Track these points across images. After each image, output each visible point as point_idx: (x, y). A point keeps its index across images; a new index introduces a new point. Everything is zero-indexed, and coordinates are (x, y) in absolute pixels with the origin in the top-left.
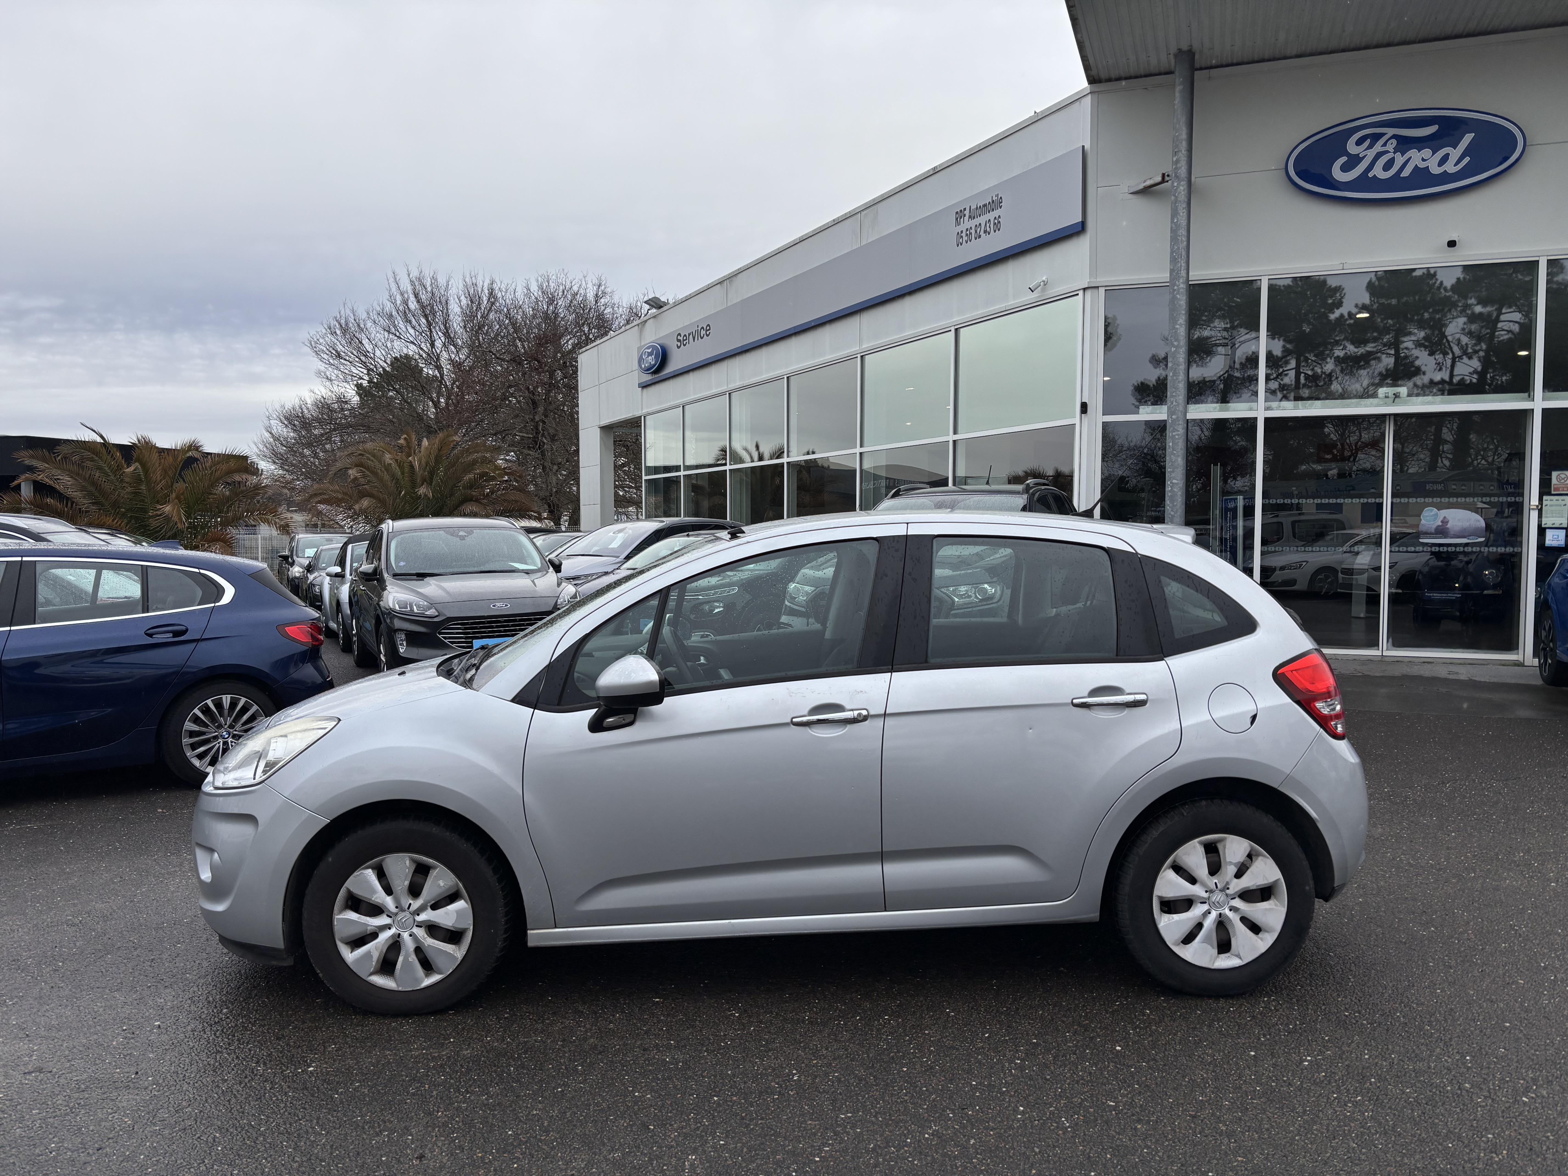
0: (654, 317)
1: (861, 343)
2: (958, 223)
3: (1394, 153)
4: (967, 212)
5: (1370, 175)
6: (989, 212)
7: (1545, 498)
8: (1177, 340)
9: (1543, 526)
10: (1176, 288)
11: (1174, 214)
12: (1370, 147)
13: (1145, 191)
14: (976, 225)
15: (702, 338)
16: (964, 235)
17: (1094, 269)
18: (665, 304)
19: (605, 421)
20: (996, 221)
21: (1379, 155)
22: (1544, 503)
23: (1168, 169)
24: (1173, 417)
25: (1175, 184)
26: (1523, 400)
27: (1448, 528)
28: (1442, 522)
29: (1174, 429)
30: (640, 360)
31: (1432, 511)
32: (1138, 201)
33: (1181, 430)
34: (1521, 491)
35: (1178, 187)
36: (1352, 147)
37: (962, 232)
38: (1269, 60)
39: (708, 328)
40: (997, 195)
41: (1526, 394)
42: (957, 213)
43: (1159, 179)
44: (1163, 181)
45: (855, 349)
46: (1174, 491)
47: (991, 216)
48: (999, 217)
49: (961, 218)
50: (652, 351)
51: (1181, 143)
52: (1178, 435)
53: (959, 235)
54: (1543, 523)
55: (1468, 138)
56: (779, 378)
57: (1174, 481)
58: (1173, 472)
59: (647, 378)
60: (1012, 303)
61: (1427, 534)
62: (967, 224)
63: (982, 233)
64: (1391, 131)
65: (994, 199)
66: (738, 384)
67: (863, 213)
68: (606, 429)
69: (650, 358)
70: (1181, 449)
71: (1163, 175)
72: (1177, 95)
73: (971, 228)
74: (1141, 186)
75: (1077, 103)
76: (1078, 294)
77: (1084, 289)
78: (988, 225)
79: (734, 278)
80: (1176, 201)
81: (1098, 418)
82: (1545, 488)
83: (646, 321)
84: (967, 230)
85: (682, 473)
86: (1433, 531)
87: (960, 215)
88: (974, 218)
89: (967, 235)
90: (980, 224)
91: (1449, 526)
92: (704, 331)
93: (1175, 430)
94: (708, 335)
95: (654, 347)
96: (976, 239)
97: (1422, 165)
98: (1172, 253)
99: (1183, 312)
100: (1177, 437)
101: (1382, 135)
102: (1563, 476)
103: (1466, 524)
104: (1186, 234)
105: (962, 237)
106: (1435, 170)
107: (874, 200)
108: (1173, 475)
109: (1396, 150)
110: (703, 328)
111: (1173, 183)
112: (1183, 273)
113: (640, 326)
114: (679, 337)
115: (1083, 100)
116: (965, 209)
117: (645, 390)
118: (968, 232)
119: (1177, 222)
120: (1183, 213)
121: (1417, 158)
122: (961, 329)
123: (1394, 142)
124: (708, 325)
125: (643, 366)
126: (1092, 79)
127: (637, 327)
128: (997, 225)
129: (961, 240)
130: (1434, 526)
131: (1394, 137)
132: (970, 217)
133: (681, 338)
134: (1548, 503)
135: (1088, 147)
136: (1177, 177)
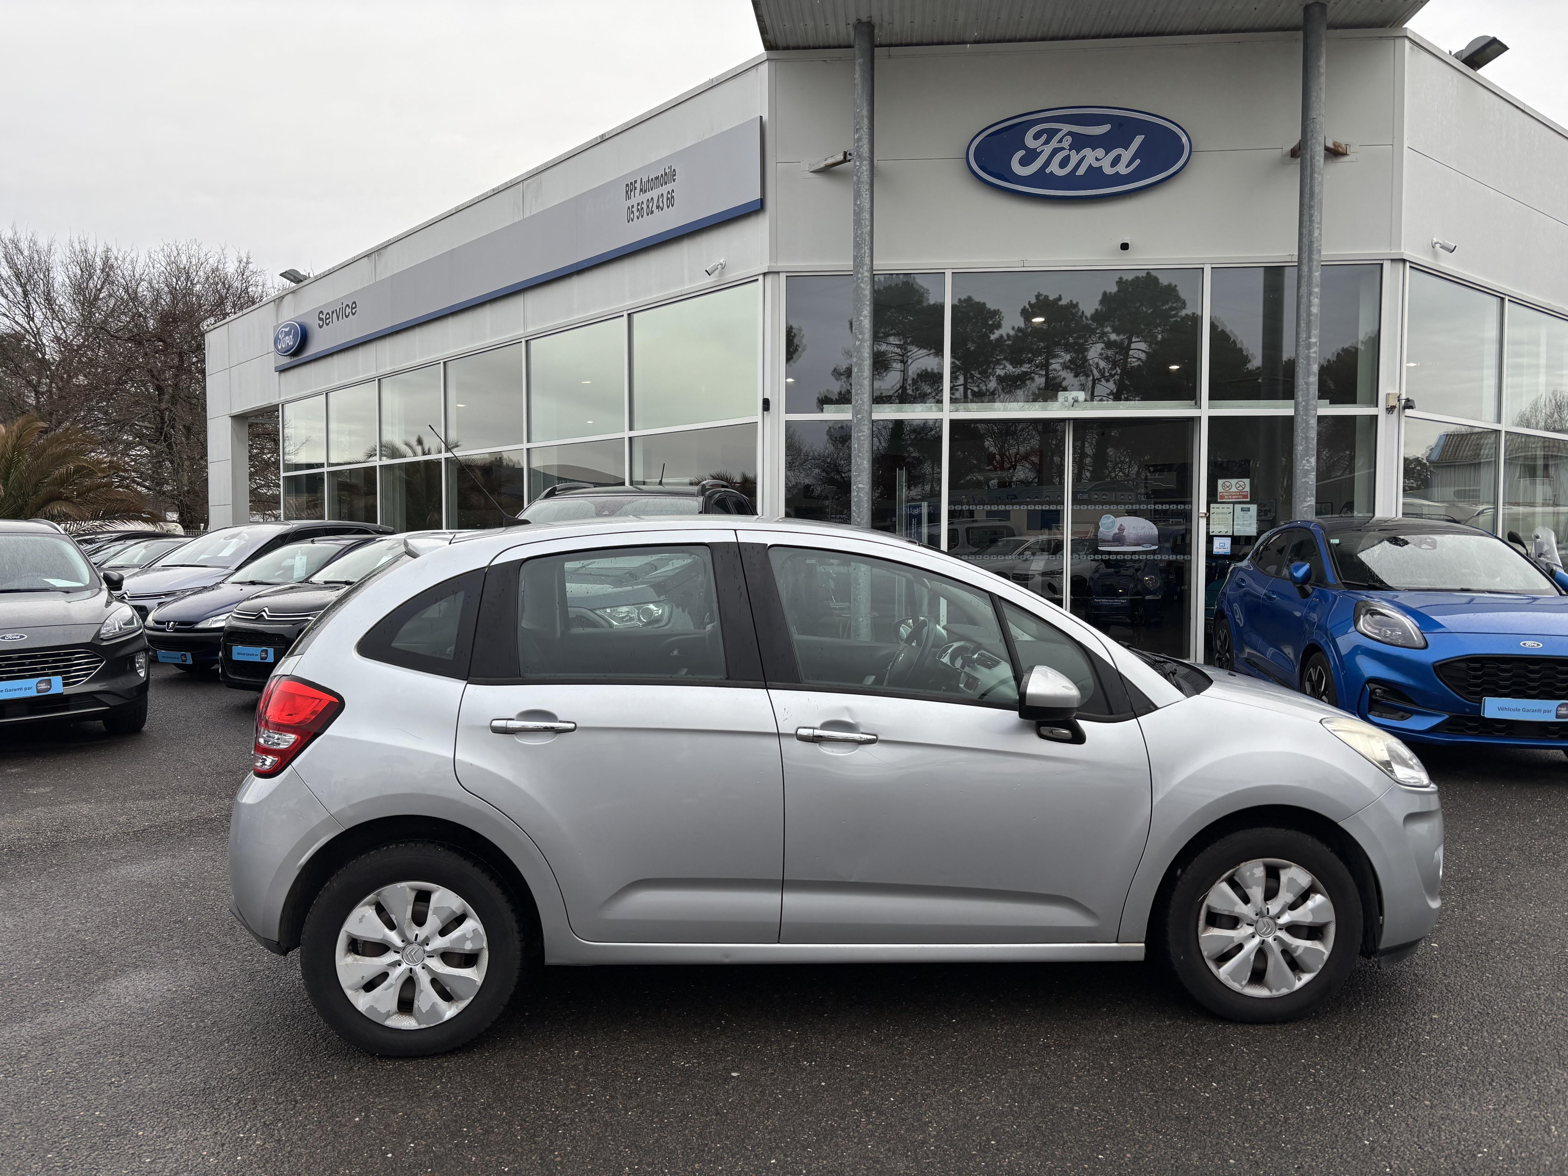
0: (293, 292)
1: (525, 327)
2: (628, 197)
3: (1070, 150)
4: (638, 185)
5: (1048, 171)
6: (662, 186)
7: (1212, 505)
8: (862, 333)
9: (1211, 534)
10: (859, 276)
11: (857, 195)
12: (1047, 142)
13: (827, 170)
14: (648, 200)
15: (347, 317)
16: (635, 209)
17: (775, 253)
18: (305, 278)
19: (237, 410)
20: (669, 196)
21: (1055, 151)
22: (1212, 511)
23: (849, 147)
24: (859, 416)
25: (858, 164)
26: (1190, 407)
27: (1124, 536)
28: (1119, 529)
29: (859, 429)
30: (276, 341)
31: (1109, 518)
32: (820, 181)
33: (866, 431)
34: (1188, 499)
35: (860, 166)
36: (1030, 141)
37: (633, 207)
38: (948, 43)
39: (354, 306)
40: (670, 167)
41: (1193, 402)
42: (627, 185)
43: (840, 157)
44: (845, 160)
45: (519, 332)
46: (860, 496)
47: (664, 190)
48: (673, 191)
49: (631, 191)
50: (290, 332)
51: (863, 120)
52: (863, 436)
53: (630, 209)
54: (1211, 531)
55: (1139, 140)
56: (435, 363)
57: (860, 486)
58: (859, 475)
59: (286, 361)
60: (688, 287)
61: (1106, 542)
62: (638, 198)
63: (654, 208)
64: (1066, 128)
65: (667, 171)
66: (388, 369)
67: (525, 183)
68: (239, 418)
69: (287, 338)
70: (867, 451)
71: (845, 153)
72: (857, 68)
73: (642, 202)
74: (822, 165)
75: (754, 70)
76: (757, 280)
77: (765, 274)
78: (661, 200)
79: (383, 251)
80: (859, 182)
81: (780, 416)
82: (1213, 496)
83: (283, 297)
84: (638, 204)
85: (325, 470)
86: (1110, 538)
87: (630, 188)
88: (646, 191)
89: (638, 210)
90: (652, 199)
91: (1125, 533)
93: (860, 431)
94: (353, 314)
95: (292, 327)
96: (648, 215)
97: (1096, 164)
98: (855, 238)
99: (868, 303)
100: (862, 438)
101: (1059, 130)
102: (1228, 484)
103: (1141, 532)
104: (869, 218)
105: (633, 212)
106: (1108, 171)
107: (537, 168)
108: (859, 479)
109: (1071, 147)
110: (348, 305)
111: (855, 162)
112: (867, 260)
113: (277, 301)
114: (321, 316)
116: (636, 182)
117: (283, 375)
118: (639, 207)
119: (860, 204)
120: (867, 194)
121: (1092, 157)
122: (635, 315)
123: (1069, 139)
124: (354, 303)
125: (280, 347)
126: (769, 45)
127: (273, 303)
128: (671, 201)
129: (632, 216)
130: (1112, 534)
131: (1069, 133)
132: (641, 190)
133: (324, 317)
134: (1215, 510)
135: (766, 117)
136: (859, 156)
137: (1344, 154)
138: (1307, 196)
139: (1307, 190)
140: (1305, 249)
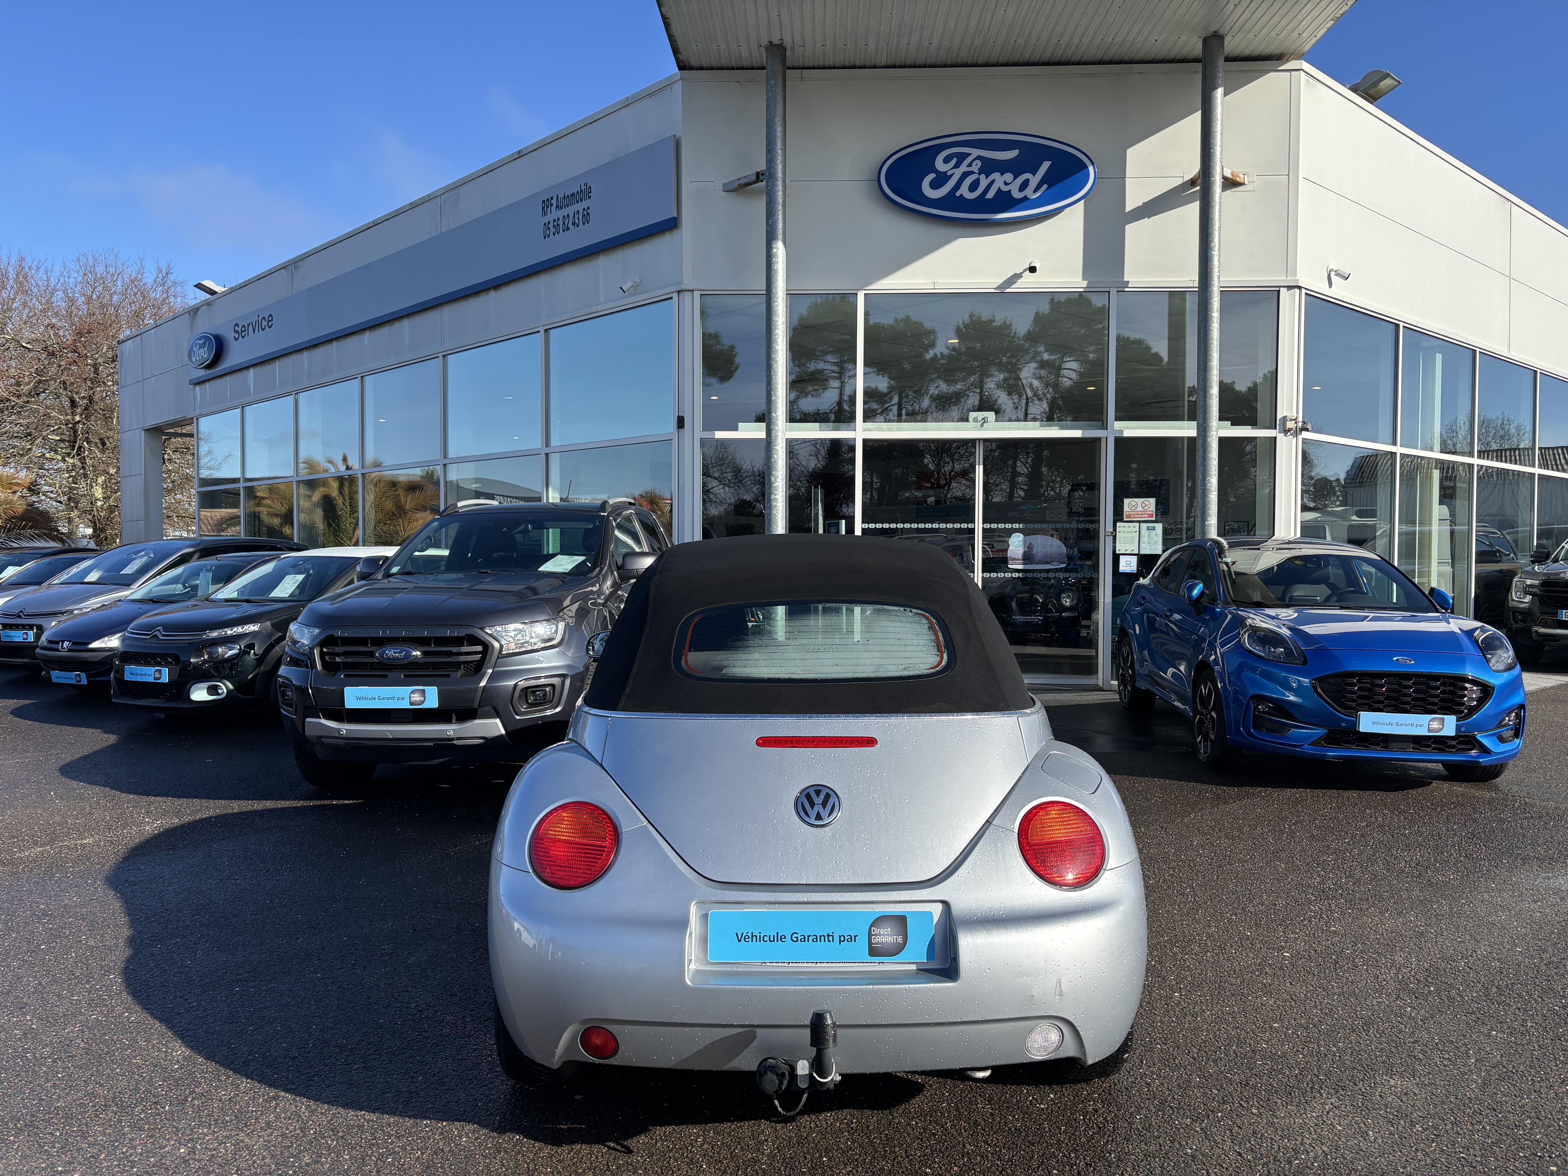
0: (208, 304)
1: (442, 342)
2: (544, 213)
3: (979, 174)
4: (554, 201)
5: (958, 194)
6: (577, 202)
7: (1118, 524)
9: (1117, 552)
11: (769, 215)
12: (957, 166)
13: (739, 189)
14: (564, 216)
15: (263, 330)
16: (551, 226)
19: (149, 422)
20: (585, 213)
21: (965, 175)
22: (1118, 529)
24: (772, 435)
26: (1097, 428)
30: (190, 353)
32: (733, 200)
33: (783, 450)
34: (1096, 518)
36: (939, 165)
37: (549, 223)
38: (860, 67)
39: (270, 318)
40: (586, 184)
41: (1100, 423)
42: (543, 202)
43: (755, 177)
46: (773, 514)
47: (580, 206)
48: (588, 208)
49: (547, 207)
50: (205, 343)
51: (775, 141)
53: (546, 226)
54: (1117, 549)
55: (1046, 165)
58: (772, 493)
59: (200, 373)
60: (604, 304)
62: (555, 214)
63: (570, 225)
64: (975, 152)
65: (583, 188)
66: (305, 383)
67: (443, 197)
68: (151, 431)
69: (202, 350)
70: (780, 469)
73: (558, 219)
74: (736, 185)
76: (672, 298)
77: (679, 292)
78: (576, 216)
79: (300, 263)
81: (696, 434)
82: (1118, 515)
83: (198, 309)
84: (554, 221)
85: (241, 485)
87: (546, 204)
88: (562, 208)
89: (554, 226)
90: (568, 215)
92: (266, 321)
94: (270, 327)
95: (206, 338)
96: (564, 231)
97: (1005, 188)
99: (781, 322)
101: (968, 155)
102: (1134, 503)
104: (781, 238)
105: (549, 228)
106: (1017, 195)
107: (455, 183)
108: (773, 497)
109: (981, 171)
110: (264, 318)
113: (192, 313)
114: (236, 328)
115: (674, 87)
116: (552, 198)
117: (197, 387)
119: (773, 224)
120: (779, 215)
121: (1000, 181)
122: (552, 331)
123: (979, 163)
124: (271, 315)
126: (681, 65)
127: (187, 314)
128: (586, 218)
129: (548, 232)
131: (979, 158)
132: (557, 207)
133: (239, 329)
134: (1121, 529)
135: (680, 136)
136: (772, 177)
137: (1241, 185)
138: (1206, 224)
139: (1206, 219)
140: (1205, 275)
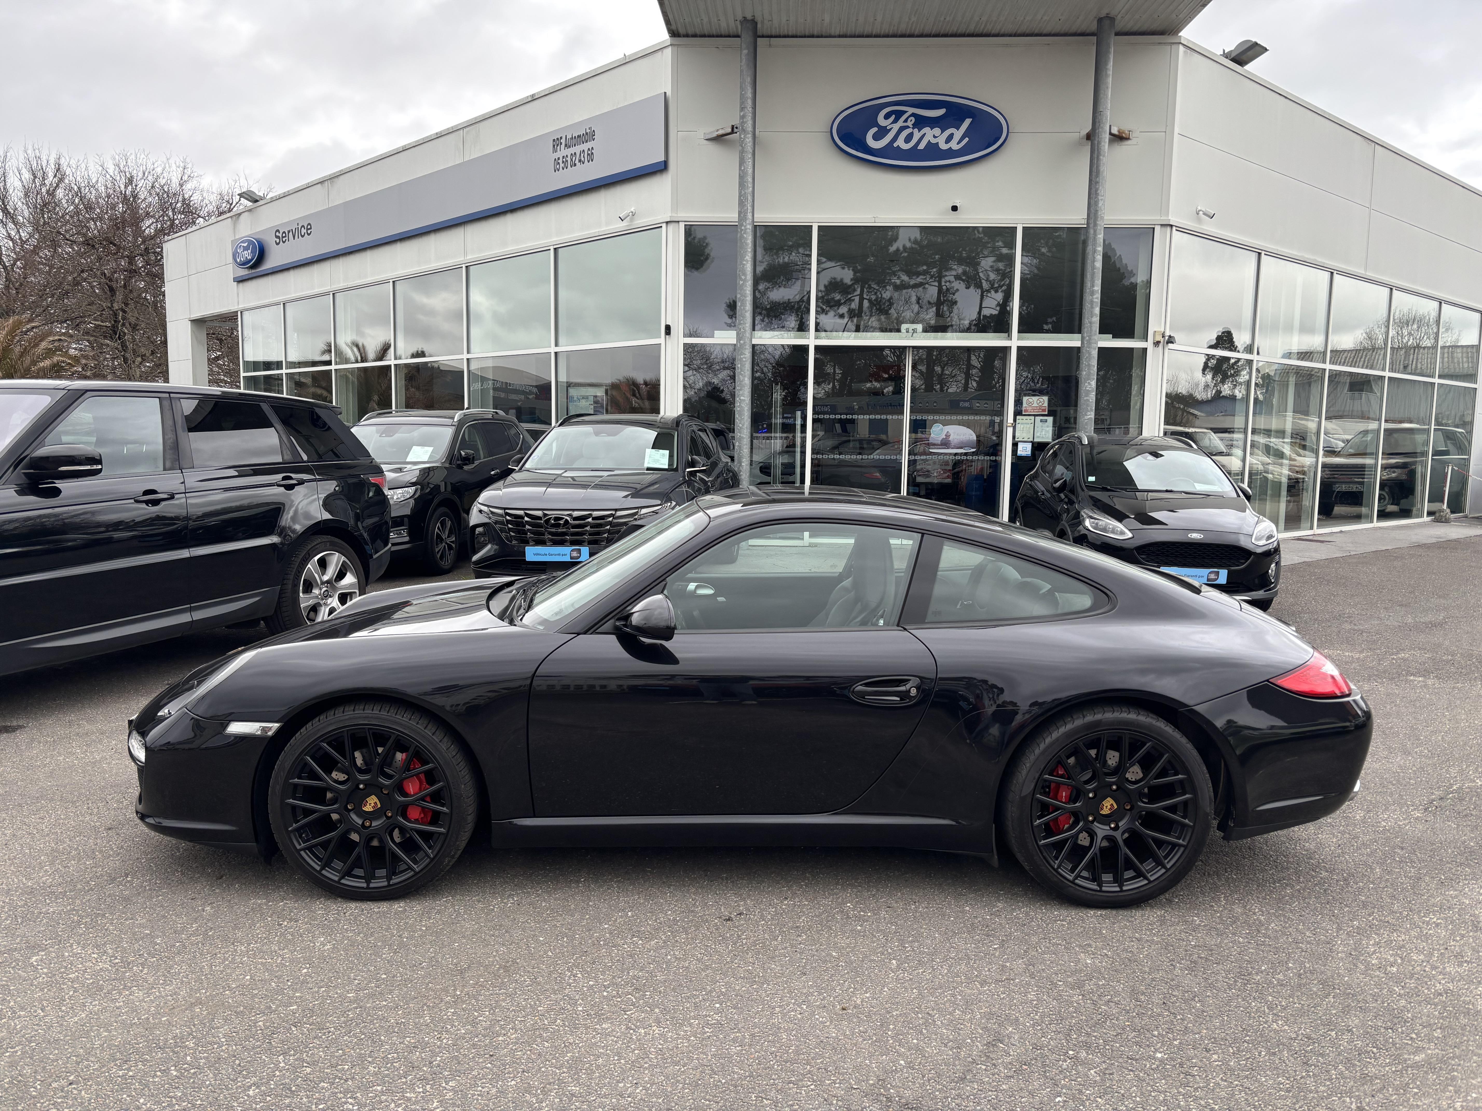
0: (250, 210)
3: (913, 128)
4: (563, 141)
5: (895, 145)
7: (1018, 417)
8: (745, 274)
10: (743, 227)
11: (742, 162)
12: (895, 121)
15: (302, 236)
16: (560, 161)
17: (675, 205)
18: (262, 198)
19: (197, 315)
21: (902, 129)
22: (1018, 421)
23: (736, 122)
24: (742, 341)
25: (743, 136)
27: (950, 441)
28: (946, 435)
30: (235, 254)
31: (939, 426)
35: (744, 138)
36: (881, 121)
37: (559, 159)
39: (309, 227)
40: (590, 128)
42: (554, 140)
43: (730, 130)
44: (732, 132)
45: (459, 259)
46: (742, 406)
47: (585, 147)
50: (248, 246)
51: (747, 100)
52: (745, 357)
55: (968, 122)
56: (385, 282)
57: (742, 397)
58: (740, 389)
59: (243, 272)
60: (605, 229)
61: (936, 445)
62: (563, 152)
63: (577, 162)
64: (911, 110)
65: (588, 131)
67: (466, 129)
68: (198, 323)
69: (246, 252)
70: (747, 369)
71: (733, 126)
72: (743, 57)
74: (715, 135)
75: (660, 53)
77: (667, 223)
79: (336, 180)
80: (743, 150)
83: (240, 214)
85: (284, 371)
86: (939, 442)
87: (557, 143)
88: (570, 147)
89: (563, 162)
91: (950, 439)
92: (305, 229)
93: (743, 353)
94: (309, 234)
95: (250, 242)
97: (934, 141)
98: (740, 196)
99: (749, 250)
100: (744, 359)
101: (904, 112)
102: (1031, 400)
103: (963, 438)
104: (751, 181)
106: (943, 146)
107: (476, 118)
108: (741, 392)
109: (915, 126)
110: (303, 226)
111: (741, 135)
112: (750, 215)
113: (234, 218)
114: (277, 234)
115: (665, 51)
116: (561, 138)
117: (241, 285)
118: (564, 160)
119: (744, 169)
120: (749, 162)
121: (931, 135)
123: (913, 119)
124: (309, 224)
125: (238, 260)
126: (672, 33)
127: (230, 219)
128: (591, 156)
130: (941, 439)
131: (913, 115)
132: (566, 145)
135: (669, 94)
136: (744, 130)
137: (1128, 139)
138: (1094, 174)
139: (1094, 169)
140: (1092, 215)
